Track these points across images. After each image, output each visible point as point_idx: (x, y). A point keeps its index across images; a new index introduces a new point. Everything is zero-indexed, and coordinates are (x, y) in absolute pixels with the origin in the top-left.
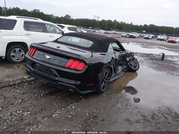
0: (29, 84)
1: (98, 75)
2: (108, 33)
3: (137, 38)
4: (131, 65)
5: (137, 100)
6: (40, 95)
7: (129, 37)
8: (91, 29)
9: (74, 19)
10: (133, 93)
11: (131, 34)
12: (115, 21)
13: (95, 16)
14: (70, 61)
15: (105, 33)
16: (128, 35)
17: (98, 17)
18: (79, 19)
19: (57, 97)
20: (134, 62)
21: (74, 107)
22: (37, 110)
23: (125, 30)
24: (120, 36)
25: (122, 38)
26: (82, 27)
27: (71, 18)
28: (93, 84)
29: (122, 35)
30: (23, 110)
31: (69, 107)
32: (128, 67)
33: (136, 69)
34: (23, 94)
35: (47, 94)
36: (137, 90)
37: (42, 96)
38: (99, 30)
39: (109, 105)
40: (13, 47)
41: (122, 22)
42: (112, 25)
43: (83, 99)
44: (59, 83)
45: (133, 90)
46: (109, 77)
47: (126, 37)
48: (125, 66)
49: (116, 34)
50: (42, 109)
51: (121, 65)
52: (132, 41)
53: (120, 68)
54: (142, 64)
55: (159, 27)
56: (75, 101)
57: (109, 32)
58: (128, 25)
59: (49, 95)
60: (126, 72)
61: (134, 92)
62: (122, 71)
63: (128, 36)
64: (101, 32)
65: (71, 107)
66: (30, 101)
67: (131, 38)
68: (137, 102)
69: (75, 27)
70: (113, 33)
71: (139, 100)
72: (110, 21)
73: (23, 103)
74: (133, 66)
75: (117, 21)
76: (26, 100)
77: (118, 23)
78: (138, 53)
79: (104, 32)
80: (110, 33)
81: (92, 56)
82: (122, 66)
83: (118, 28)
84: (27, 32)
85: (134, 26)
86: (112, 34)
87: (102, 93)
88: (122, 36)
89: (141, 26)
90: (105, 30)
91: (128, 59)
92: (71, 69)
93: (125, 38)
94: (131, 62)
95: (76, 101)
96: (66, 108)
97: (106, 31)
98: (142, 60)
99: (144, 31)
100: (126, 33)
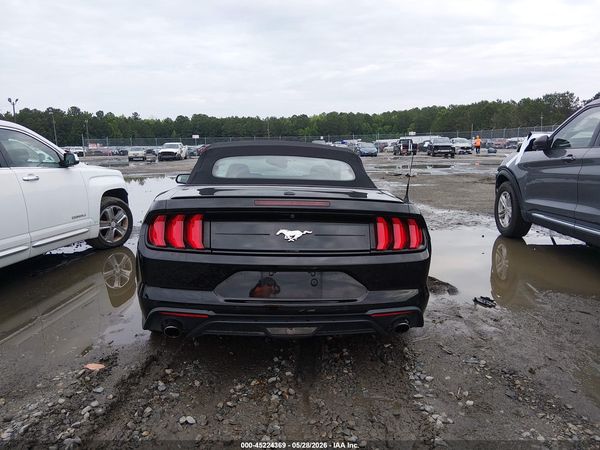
3: (185, 158)
11: (165, 149)
12: (75, 110)
16: (149, 152)
29: (131, 153)
31: (419, 383)
41: (100, 113)
42: (66, 125)
47: (144, 159)
55: (223, 121)
65: (423, 381)
67: (167, 160)
75: (82, 111)
77: (87, 116)
85: (147, 123)
88: (131, 159)
89: (168, 121)
99: (196, 137)
100: (141, 147)
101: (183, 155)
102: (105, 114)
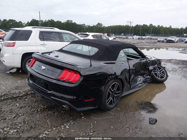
0: (32, 97)
1: (99, 88)
2: (142, 39)
4: (156, 74)
5: (153, 122)
6: (38, 110)
7: (167, 42)
8: (123, 35)
9: (106, 27)
10: (151, 111)
11: (169, 38)
12: (151, 25)
13: (128, 22)
14: (64, 71)
15: (139, 39)
16: (166, 39)
17: (130, 22)
18: (111, 26)
19: (54, 113)
20: (160, 71)
21: (68, 127)
22: (26, 128)
23: (162, 34)
24: (156, 41)
25: (158, 43)
26: (113, 34)
27: (103, 26)
28: (94, 99)
29: (159, 39)
30: (12, 127)
31: (63, 126)
32: (152, 77)
33: (163, 80)
34: (21, 108)
35: (45, 109)
36: (157, 107)
37: (39, 111)
38: (132, 36)
39: (112, 127)
40: (28, 57)
41: (159, 26)
42: (147, 30)
43: (83, 117)
44: (52, 97)
45: (151, 107)
46: (118, 89)
47: (163, 42)
48: (149, 77)
49: (151, 39)
50: (31, 127)
51: (142, 75)
52: (170, 45)
53: (140, 79)
54: (175, 73)
56: (72, 119)
57: (144, 37)
58: (166, 28)
59: (47, 110)
60: (150, 83)
61: (152, 109)
62: (144, 82)
63: (165, 41)
64: (134, 38)
65: (65, 127)
66: (24, 117)
67: (169, 42)
68: (152, 124)
69: (102, 34)
70: (148, 39)
71: (156, 121)
72: (144, 26)
73: (15, 119)
74: (159, 75)
75: (153, 25)
76: (21, 115)
77: (155, 27)
78: (173, 60)
79: (137, 38)
80: (144, 39)
81: (91, 66)
82: (143, 77)
83: (155, 32)
84: (42, 42)
85: (174, 29)
86: (146, 39)
87: (109, 110)
88: (159, 41)
89: (182, 29)
90: (139, 35)
91: (151, 68)
92: (64, 81)
93: (161, 43)
94: (157, 72)
95: (74, 120)
96: (59, 127)
97: (140, 37)
98: (175, 68)
100: (164, 37)
101: (175, 41)
102: (160, 26)
